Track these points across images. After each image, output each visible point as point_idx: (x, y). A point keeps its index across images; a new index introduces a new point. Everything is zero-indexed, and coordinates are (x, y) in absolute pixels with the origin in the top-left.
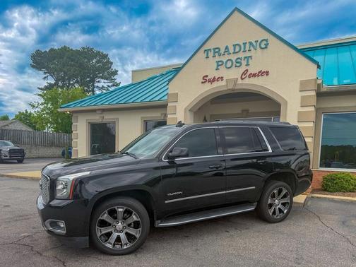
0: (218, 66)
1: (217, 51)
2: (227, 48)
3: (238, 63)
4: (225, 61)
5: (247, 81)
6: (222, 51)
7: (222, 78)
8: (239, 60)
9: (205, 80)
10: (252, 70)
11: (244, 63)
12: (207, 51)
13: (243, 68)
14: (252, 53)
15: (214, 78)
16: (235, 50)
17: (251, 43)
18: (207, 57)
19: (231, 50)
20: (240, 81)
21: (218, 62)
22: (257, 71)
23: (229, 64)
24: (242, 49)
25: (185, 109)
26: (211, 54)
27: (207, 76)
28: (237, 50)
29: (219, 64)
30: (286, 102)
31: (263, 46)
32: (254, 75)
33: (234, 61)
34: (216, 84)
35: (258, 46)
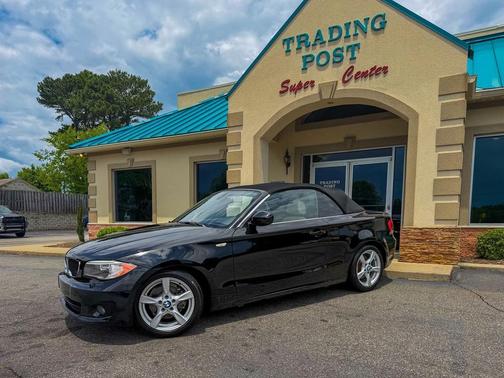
0: (306, 63)
1: (303, 39)
2: (319, 33)
3: (338, 58)
4: (316, 55)
5: (352, 85)
6: (311, 40)
7: (313, 82)
8: (339, 52)
9: (286, 88)
10: (361, 66)
11: (347, 56)
12: (288, 41)
13: (346, 65)
14: (360, 39)
15: (300, 83)
16: (331, 36)
17: (357, 24)
18: (288, 51)
19: (326, 37)
20: (340, 87)
21: (305, 57)
22: (367, 68)
23: (323, 61)
24: (344, 34)
25: (255, 137)
26: (294, 46)
27: (288, 81)
28: (335, 36)
29: (308, 61)
30: (416, 116)
31: (377, 26)
32: (364, 75)
33: (331, 54)
34: (302, 94)
35: (369, 25)
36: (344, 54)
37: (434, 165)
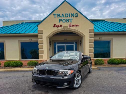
0: (60, 21)
1: (59, 15)
2: (63, 14)
3: (68, 21)
4: (62, 20)
5: (71, 28)
6: (61, 16)
7: (62, 26)
8: (68, 20)
9: (55, 26)
10: (73, 24)
12: (55, 15)
13: (69, 23)
14: (72, 18)
15: (59, 26)
16: (66, 16)
17: (72, 14)
18: (55, 17)
20: (68, 28)
21: (59, 19)
22: (74, 24)
23: (64, 21)
24: (69, 16)
25: (47, 37)
26: (56, 16)
27: (55, 24)
29: (60, 20)
30: (85, 36)
31: (76, 16)
32: (74, 26)
33: (66, 20)
34: (59, 28)
35: (74, 15)
36: (69, 20)
37: (89, 46)
